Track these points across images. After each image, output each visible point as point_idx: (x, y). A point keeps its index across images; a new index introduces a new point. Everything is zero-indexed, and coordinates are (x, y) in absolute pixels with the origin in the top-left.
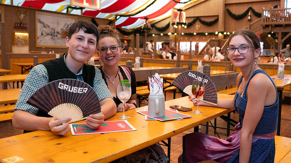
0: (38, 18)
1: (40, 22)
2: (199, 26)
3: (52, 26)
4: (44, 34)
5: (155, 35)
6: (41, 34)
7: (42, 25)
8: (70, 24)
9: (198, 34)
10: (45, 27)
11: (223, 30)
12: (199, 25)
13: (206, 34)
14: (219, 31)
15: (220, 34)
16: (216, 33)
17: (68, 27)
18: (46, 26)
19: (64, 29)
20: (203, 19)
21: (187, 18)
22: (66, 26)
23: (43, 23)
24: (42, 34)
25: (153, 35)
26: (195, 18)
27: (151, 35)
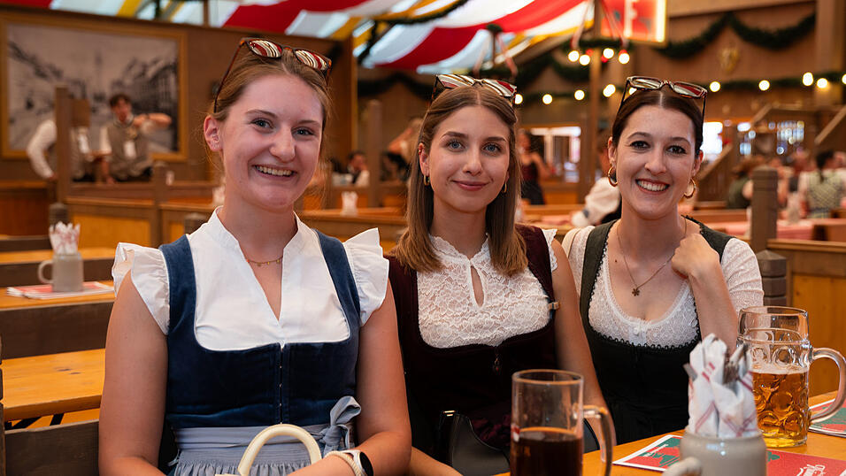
0: (11, 38)
1: (20, 55)
2: (735, 52)
3: (70, 71)
4: (38, 104)
5: (555, 96)
6: (22, 104)
7: (30, 70)
8: (155, 62)
9: (726, 87)
10: (41, 74)
11: (836, 65)
12: (732, 45)
13: (764, 85)
14: (820, 69)
15: (823, 84)
16: (808, 79)
17: (143, 74)
18: (48, 72)
19: (128, 81)
20: (750, 22)
21: (672, 20)
22: (137, 70)
23: (32, 60)
24: (30, 105)
25: (547, 99)
26: (716, 20)
27: (539, 98)
